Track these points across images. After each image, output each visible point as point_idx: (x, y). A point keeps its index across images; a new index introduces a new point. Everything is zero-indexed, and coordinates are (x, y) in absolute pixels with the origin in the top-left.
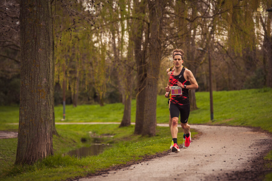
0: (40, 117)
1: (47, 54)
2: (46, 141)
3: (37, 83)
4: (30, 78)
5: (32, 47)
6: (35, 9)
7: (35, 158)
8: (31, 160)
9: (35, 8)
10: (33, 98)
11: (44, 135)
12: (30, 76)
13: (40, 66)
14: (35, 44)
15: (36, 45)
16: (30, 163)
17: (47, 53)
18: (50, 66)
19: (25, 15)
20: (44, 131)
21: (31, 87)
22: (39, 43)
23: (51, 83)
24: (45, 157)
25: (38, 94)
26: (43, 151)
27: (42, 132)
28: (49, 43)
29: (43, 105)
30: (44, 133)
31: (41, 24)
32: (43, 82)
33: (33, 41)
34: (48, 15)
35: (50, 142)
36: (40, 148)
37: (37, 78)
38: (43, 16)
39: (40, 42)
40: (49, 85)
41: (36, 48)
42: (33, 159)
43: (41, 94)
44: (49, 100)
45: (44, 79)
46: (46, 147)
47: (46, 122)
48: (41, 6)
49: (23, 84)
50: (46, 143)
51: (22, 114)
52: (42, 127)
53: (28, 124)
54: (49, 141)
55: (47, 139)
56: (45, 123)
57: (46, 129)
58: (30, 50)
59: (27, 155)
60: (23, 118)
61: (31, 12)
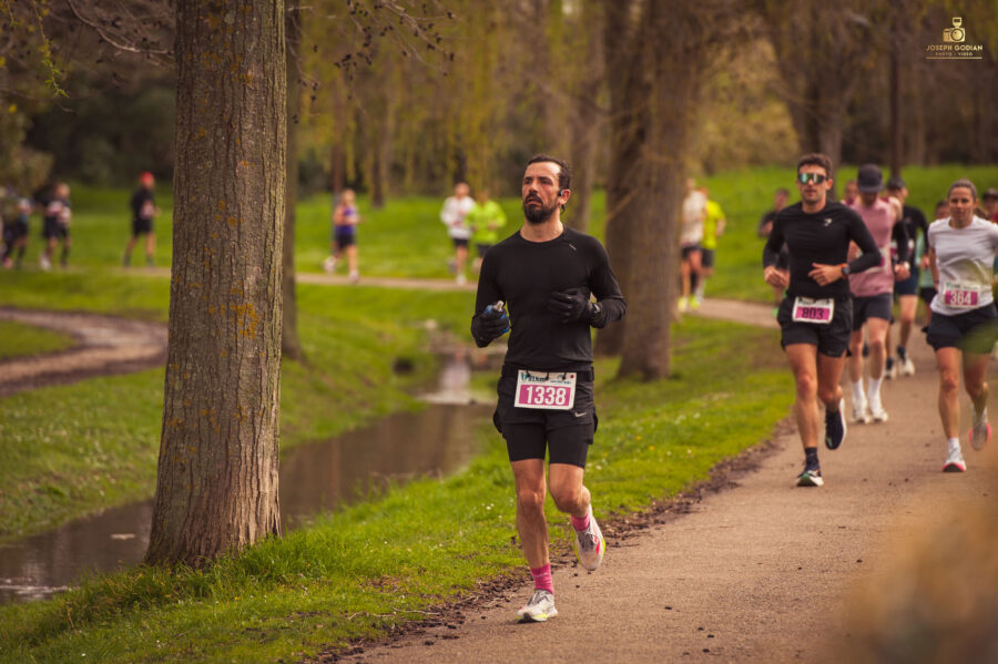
0: (237, 402)
1: (268, 181)
2: (254, 486)
3: (230, 282)
4: (206, 263)
5: (216, 152)
6: (229, 19)
7: (214, 545)
8: (203, 551)
9: (228, 16)
10: (214, 334)
11: (249, 464)
12: (203, 257)
13: (239, 223)
14: (225, 146)
15: (228, 151)
16: (197, 564)
17: (268, 175)
18: (278, 221)
19: (195, 41)
20: (249, 450)
21: (208, 295)
22: (238, 141)
23: (277, 282)
24: (252, 543)
25: (232, 320)
26: (243, 521)
27: (243, 455)
28: (276, 140)
29: (248, 359)
30: (248, 459)
31: (250, 73)
32: (251, 279)
33: (219, 132)
34: (274, 41)
35: (267, 491)
36: (234, 511)
37: (227, 263)
38: (258, 45)
39: (244, 137)
40: (270, 288)
41: (227, 157)
42: (207, 549)
43: (241, 320)
44: (270, 341)
45: (255, 268)
46: (253, 506)
47: (258, 420)
48: (249, 8)
49: (182, 283)
50: (256, 493)
51: (173, 389)
52: (241, 436)
53: (196, 425)
54: (264, 485)
55: (258, 480)
56: (253, 423)
57: (255, 442)
58: (210, 164)
59: (188, 535)
60: (178, 404)
61: (216, 32)
